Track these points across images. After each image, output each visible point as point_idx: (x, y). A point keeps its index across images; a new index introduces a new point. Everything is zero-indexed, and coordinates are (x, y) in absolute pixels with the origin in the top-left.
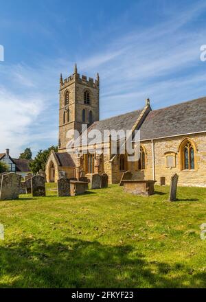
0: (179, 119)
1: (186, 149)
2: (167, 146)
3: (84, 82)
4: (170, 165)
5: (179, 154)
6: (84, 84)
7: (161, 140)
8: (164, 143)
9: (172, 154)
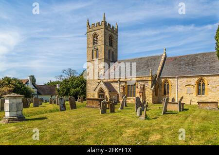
0: (193, 65)
1: (200, 83)
2: (187, 81)
3: (109, 29)
4: (189, 93)
5: (196, 86)
6: (109, 30)
7: (183, 77)
8: (185, 79)
9: (191, 86)
